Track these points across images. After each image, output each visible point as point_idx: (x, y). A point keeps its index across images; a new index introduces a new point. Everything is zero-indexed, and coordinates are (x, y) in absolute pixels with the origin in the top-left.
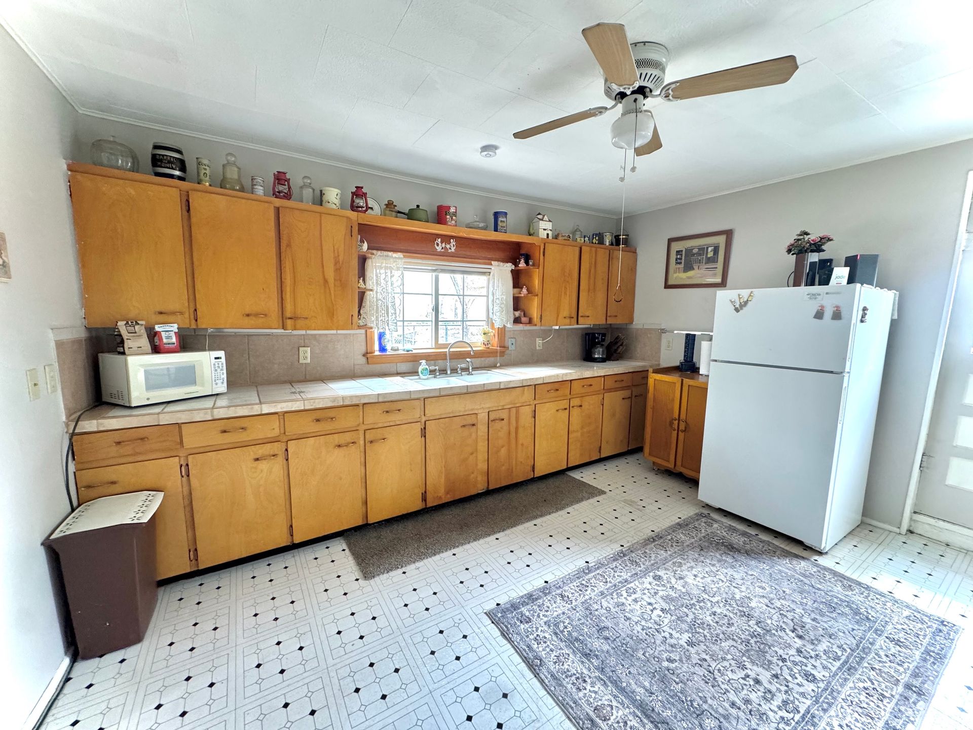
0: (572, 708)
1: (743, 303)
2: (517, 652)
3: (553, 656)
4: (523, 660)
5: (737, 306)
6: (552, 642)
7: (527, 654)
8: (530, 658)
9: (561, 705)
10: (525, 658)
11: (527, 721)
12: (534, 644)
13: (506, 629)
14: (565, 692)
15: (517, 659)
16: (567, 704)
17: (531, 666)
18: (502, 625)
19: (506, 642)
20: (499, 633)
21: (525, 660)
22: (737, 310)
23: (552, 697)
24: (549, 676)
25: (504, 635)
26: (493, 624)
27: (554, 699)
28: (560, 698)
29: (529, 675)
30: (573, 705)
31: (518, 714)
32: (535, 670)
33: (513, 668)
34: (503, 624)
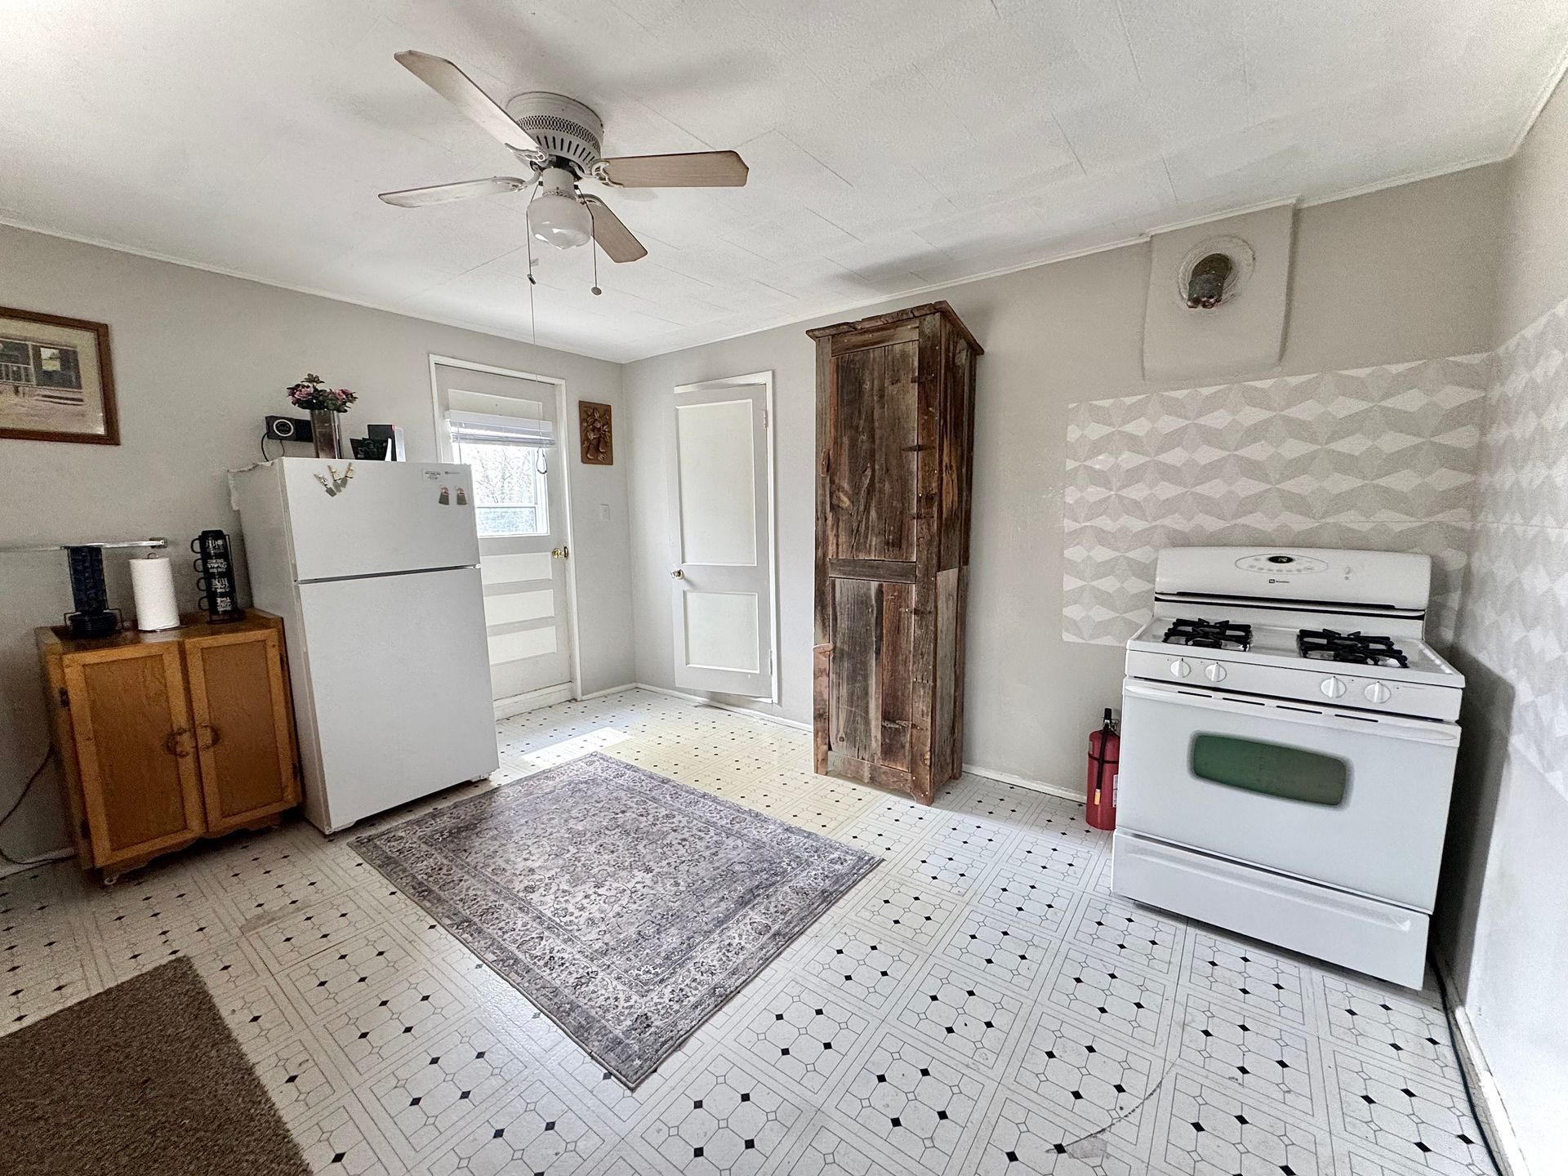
0: (768, 951)
1: (339, 482)
2: (706, 1021)
3: (702, 978)
4: (719, 1010)
5: (330, 485)
6: (680, 981)
7: (709, 1005)
8: (715, 1001)
9: (767, 962)
10: (716, 1006)
11: (799, 989)
12: (689, 1001)
13: (671, 1042)
14: (752, 958)
15: (719, 1018)
16: (765, 955)
17: (727, 998)
18: (660, 1053)
19: (692, 1039)
20: (678, 1055)
21: (718, 1007)
22: (331, 492)
23: (761, 971)
24: (736, 977)
25: (680, 1045)
26: (658, 1070)
27: (763, 969)
28: (761, 962)
29: (739, 999)
30: (765, 950)
31: (796, 999)
32: (731, 992)
33: (735, 1019)
34: (657, 1051)
